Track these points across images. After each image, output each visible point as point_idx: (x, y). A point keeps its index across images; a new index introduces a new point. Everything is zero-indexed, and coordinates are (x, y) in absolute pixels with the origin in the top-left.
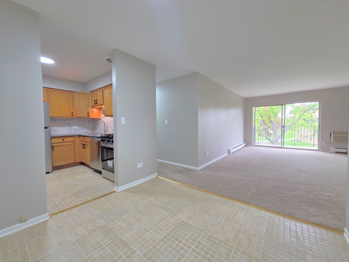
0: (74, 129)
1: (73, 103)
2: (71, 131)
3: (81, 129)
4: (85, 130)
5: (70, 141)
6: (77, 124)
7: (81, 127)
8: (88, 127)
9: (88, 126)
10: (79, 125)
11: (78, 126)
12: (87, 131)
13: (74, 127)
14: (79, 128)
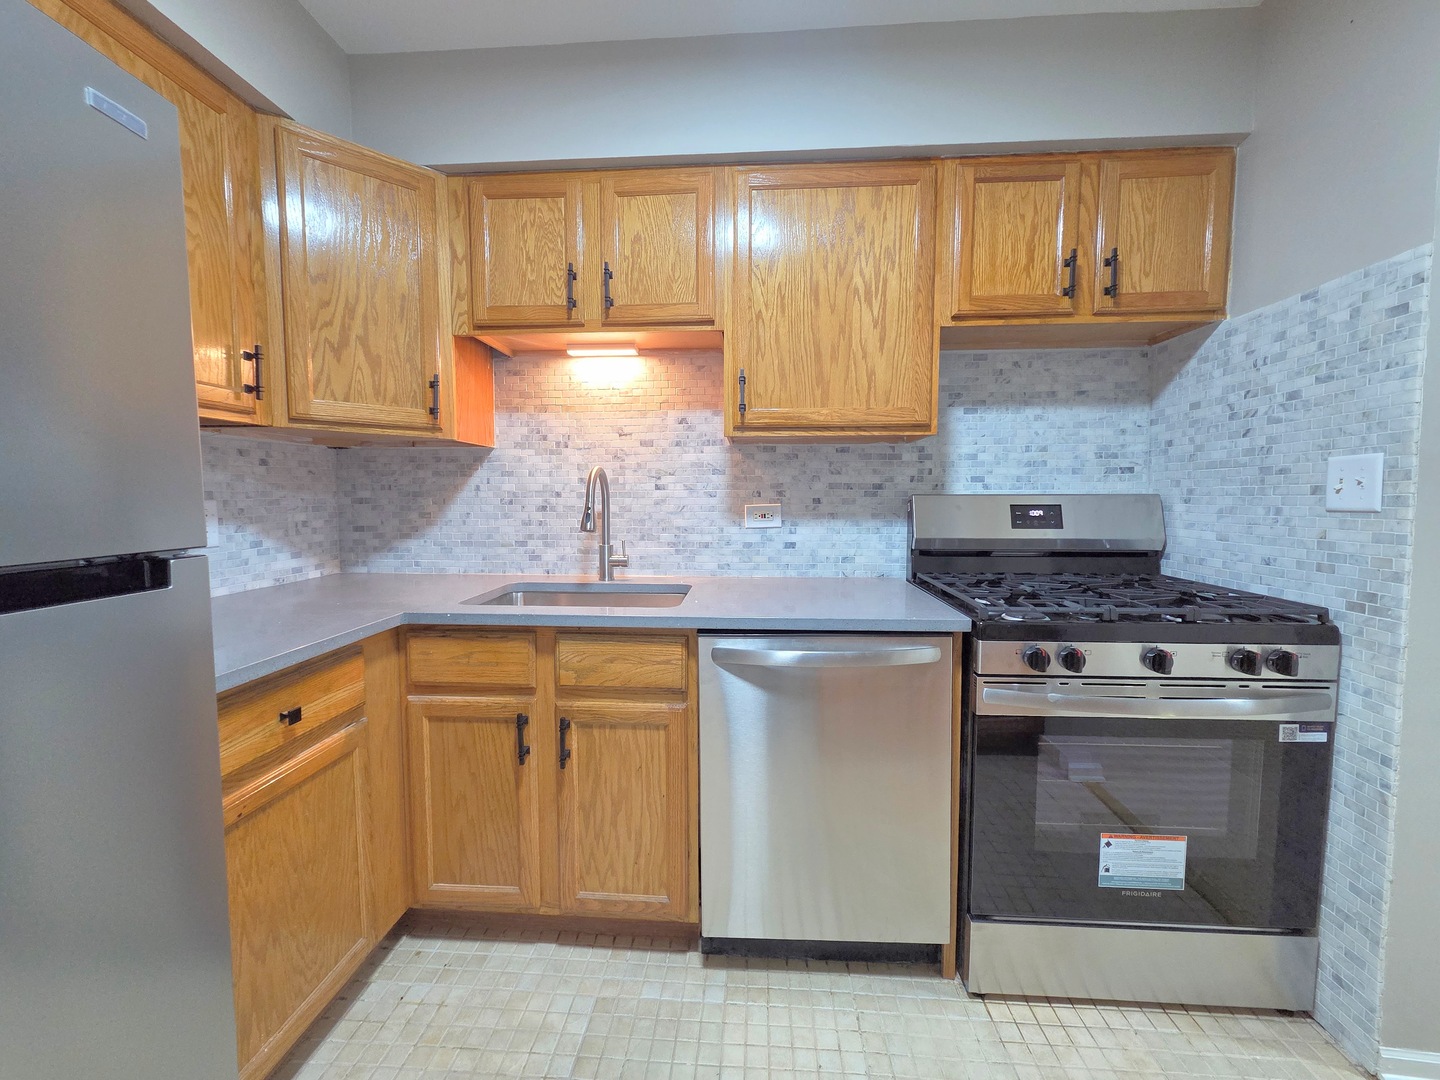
3: (245, 554)
4: (285, 563)
5: (337, 719)
11: (220, 520)
12: (294, 563)
14: (230, 538)
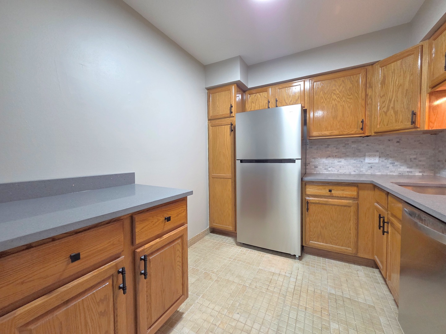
0: (370, 165)
1: (366, 95)
2: (362, 169)
3: (388, 166)
4: (404, 169)
5: (346, 197)
6: (377, 151)
7: (390, 161)
8: (415, 159)
9: (415, 157)
10: (383, 155)
11: (380, 157)
13: (368, 160)
14: (382, 161)
